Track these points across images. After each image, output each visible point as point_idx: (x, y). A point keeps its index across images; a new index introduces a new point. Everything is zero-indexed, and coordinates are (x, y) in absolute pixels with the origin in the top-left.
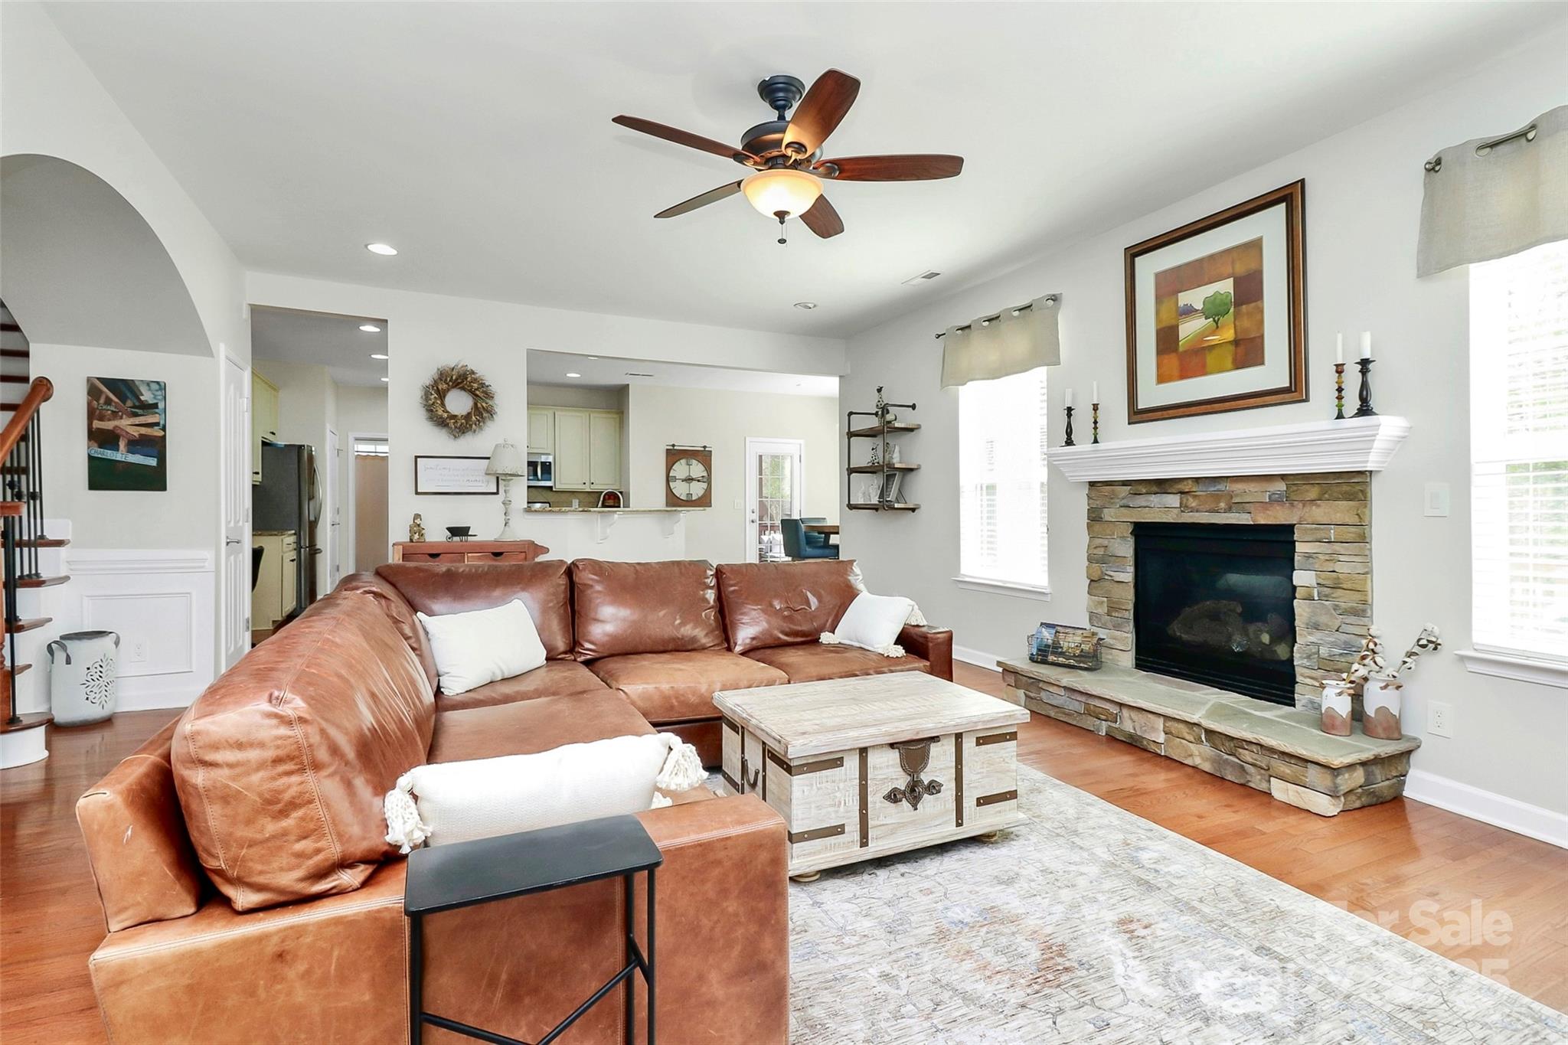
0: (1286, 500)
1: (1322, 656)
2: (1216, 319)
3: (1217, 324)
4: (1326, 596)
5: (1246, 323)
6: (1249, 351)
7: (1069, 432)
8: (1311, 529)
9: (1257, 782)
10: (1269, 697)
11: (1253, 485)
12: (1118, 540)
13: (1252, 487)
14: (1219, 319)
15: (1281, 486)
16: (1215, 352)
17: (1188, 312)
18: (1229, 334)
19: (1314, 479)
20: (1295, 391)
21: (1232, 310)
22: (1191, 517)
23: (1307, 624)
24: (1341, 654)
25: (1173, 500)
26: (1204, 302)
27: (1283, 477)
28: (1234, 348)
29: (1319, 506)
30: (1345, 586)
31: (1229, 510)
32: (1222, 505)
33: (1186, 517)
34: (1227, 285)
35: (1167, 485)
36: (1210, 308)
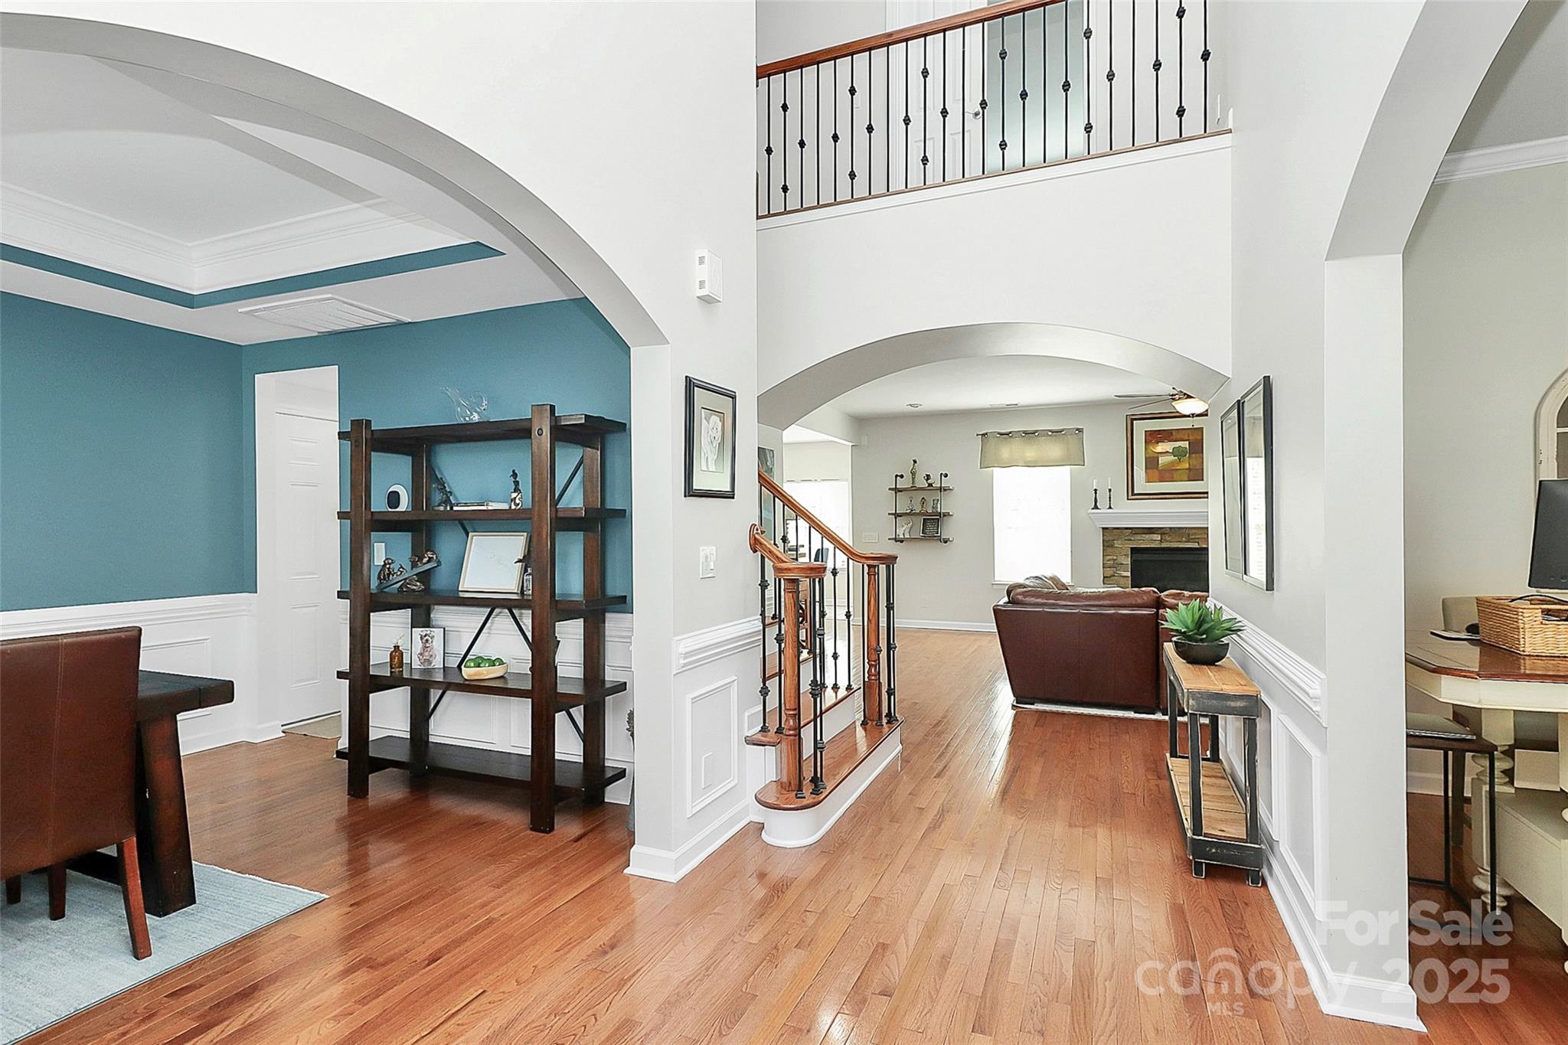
5: (1194, 461)
6: (1195, 474)
7: (1096, 502)
12: (1124, 556)
14: (1180, 459)
16: (1179, 472)
17: (1164, 452)
18: (1185, 465)
21: (1186, 456)
22: (1167, 545)
26: (1173, 449)
28: (1186, 472)
31: (1188, 541)
32: (1184, 539)
33: (1164, 545)
34: (1185, 444)
35: (1153, 530)
36: (1176, 452)
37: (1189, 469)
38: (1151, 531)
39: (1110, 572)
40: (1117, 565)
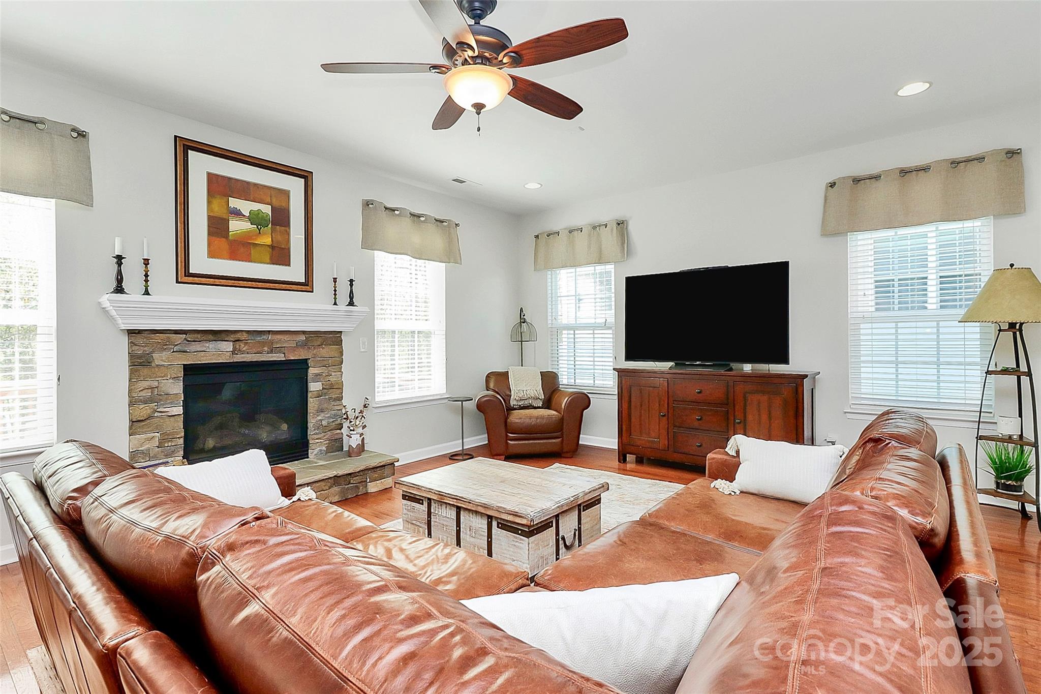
0: (304, 345)
1: (324, 425)
2: (259, 227)
3: (260, 231)
4: (325, 394)
5: (279, 237)
6: (281, 256)
7: (120, 280)
8: (320, 360)
9: (361, 491)
10: (296, 458)
11: (287, 336)
12: (171, 381)
13: (286, 337)
14: (261, 228)
15: (303, 338)
16: (258, 248)
17: (237, 213)
18: (267, 240)
19: (321, 334)
20: (307, 285)
21: (270, 226)
22: (243, 358)
23: (317, 410)
24: (333, 421)
25: (228, 346)
26: (250, 212)
27: (304, 332)
28: (271, 250)
29: (323, 348)
30: (335, 387)
31: (271, 352)
32: (266, 349)
33: (239, 358)
34: (267, 209)
35: (223, 335)
36: (255, 218)
37: (272, 247)
38: (217, 335)
39: (143, 411)
40: (157, 398)
